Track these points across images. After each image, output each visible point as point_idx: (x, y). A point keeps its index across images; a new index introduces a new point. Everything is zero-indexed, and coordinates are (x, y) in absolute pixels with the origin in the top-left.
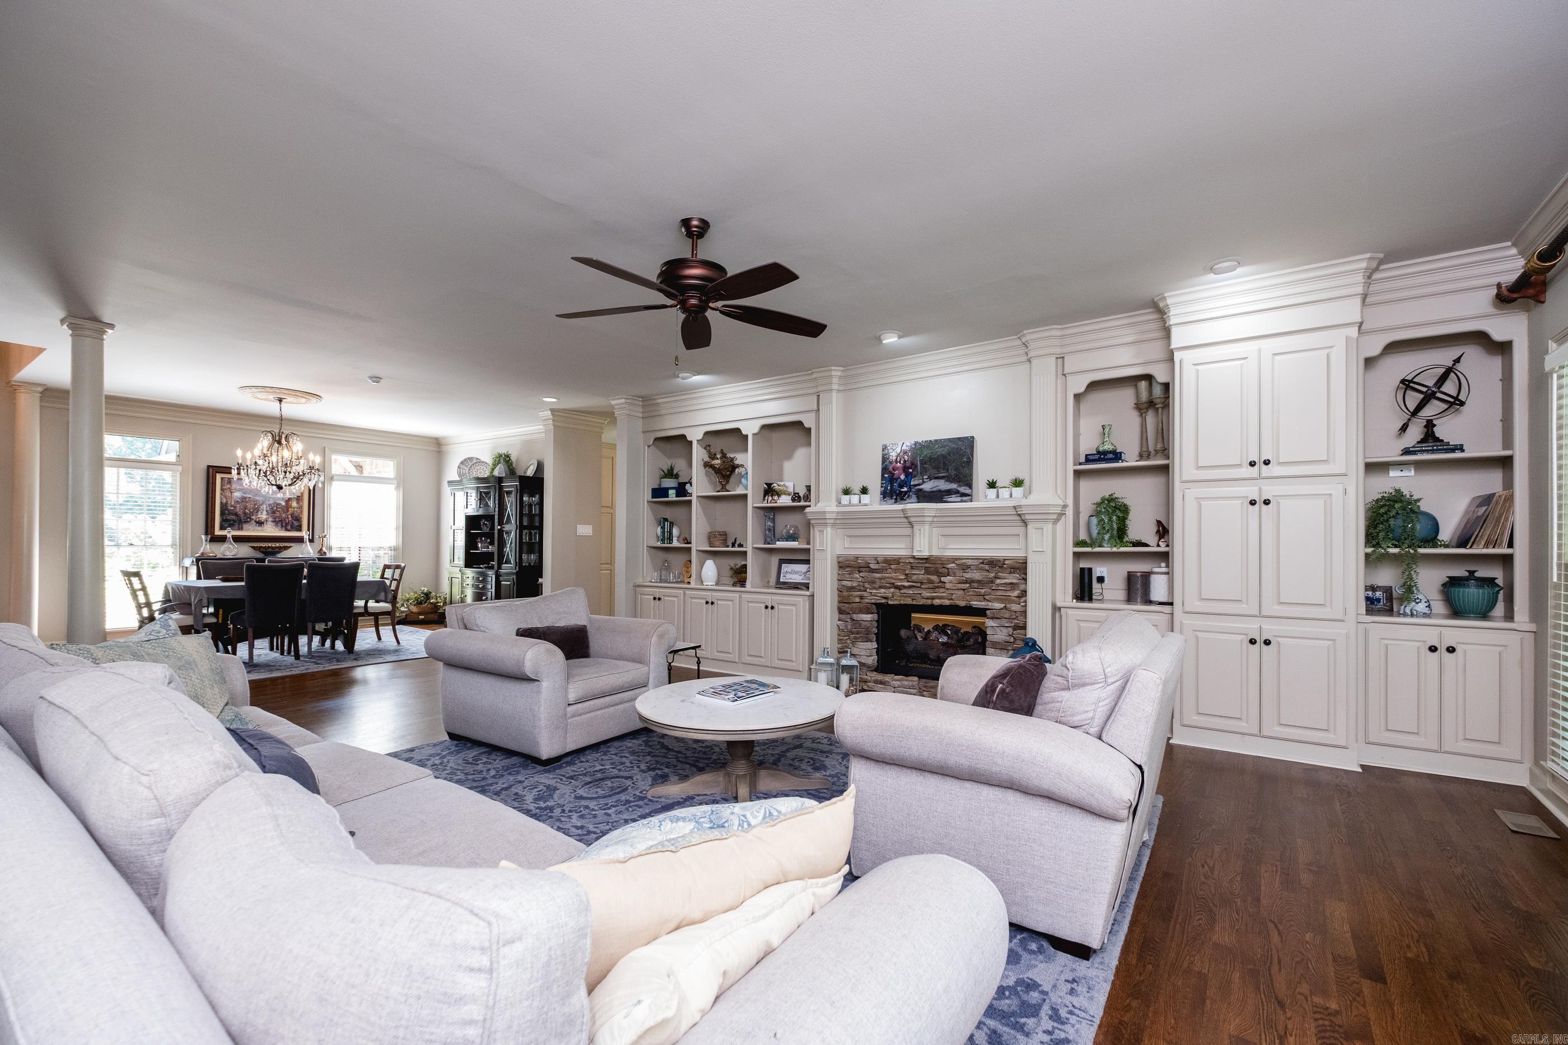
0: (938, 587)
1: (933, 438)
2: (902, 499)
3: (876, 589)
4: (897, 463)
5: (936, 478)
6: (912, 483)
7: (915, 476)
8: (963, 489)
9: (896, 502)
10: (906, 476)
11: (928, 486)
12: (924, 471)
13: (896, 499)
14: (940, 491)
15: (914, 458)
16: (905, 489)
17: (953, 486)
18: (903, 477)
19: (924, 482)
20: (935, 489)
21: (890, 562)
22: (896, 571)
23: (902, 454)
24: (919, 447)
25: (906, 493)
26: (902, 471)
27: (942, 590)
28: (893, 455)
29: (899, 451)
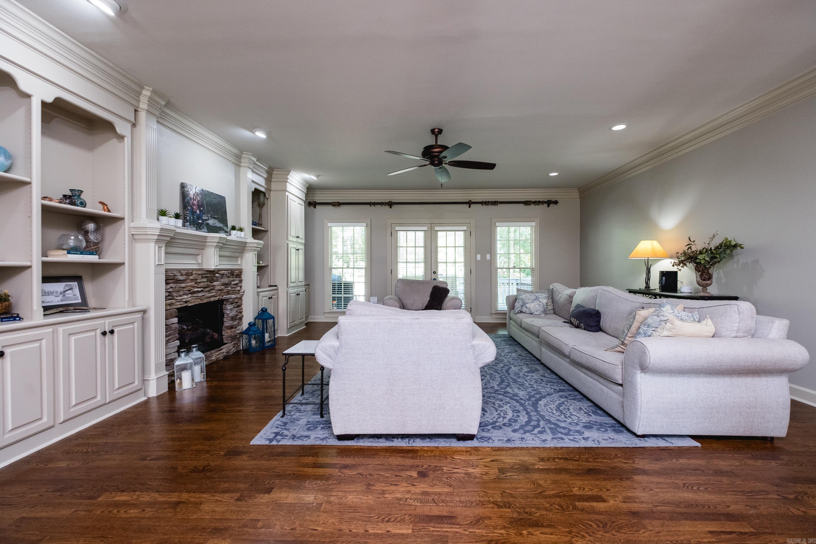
0: (212, 289)
1: (211, 191)
2: (200, 229)
3: (181, 296)
4: (194, 200)
5: (214, 218)
6: (204, 218)
7: (204, 214)
8: (225, 228)
9: (197, 230)
10: (200, 212)
11: (211, 222)
12: (208, 212)
13: (197, 227)
14: (216, 227)
15: (203, 201)
16: (200, 221)
17: (221, 225)
18: (198, 212)
19: (209, 219)
20: (214, 225)
21: (189, 273)
22: (192, 280)
23: (196, 195)
24: (205, 194)
25: (202, 224)
26: (197, 207)
27: (214, 291)
28: (192, 193)
29: (194, 192)
